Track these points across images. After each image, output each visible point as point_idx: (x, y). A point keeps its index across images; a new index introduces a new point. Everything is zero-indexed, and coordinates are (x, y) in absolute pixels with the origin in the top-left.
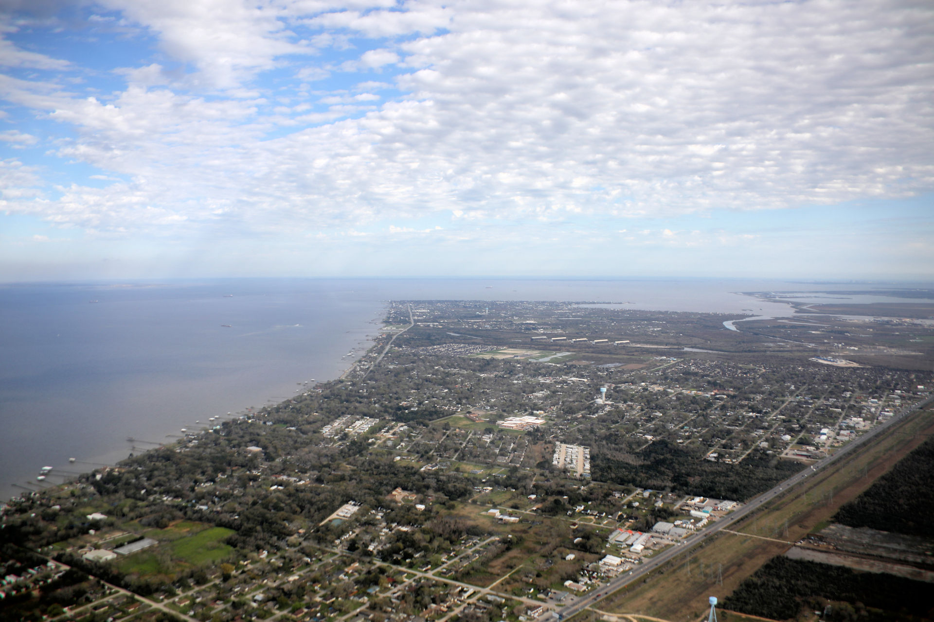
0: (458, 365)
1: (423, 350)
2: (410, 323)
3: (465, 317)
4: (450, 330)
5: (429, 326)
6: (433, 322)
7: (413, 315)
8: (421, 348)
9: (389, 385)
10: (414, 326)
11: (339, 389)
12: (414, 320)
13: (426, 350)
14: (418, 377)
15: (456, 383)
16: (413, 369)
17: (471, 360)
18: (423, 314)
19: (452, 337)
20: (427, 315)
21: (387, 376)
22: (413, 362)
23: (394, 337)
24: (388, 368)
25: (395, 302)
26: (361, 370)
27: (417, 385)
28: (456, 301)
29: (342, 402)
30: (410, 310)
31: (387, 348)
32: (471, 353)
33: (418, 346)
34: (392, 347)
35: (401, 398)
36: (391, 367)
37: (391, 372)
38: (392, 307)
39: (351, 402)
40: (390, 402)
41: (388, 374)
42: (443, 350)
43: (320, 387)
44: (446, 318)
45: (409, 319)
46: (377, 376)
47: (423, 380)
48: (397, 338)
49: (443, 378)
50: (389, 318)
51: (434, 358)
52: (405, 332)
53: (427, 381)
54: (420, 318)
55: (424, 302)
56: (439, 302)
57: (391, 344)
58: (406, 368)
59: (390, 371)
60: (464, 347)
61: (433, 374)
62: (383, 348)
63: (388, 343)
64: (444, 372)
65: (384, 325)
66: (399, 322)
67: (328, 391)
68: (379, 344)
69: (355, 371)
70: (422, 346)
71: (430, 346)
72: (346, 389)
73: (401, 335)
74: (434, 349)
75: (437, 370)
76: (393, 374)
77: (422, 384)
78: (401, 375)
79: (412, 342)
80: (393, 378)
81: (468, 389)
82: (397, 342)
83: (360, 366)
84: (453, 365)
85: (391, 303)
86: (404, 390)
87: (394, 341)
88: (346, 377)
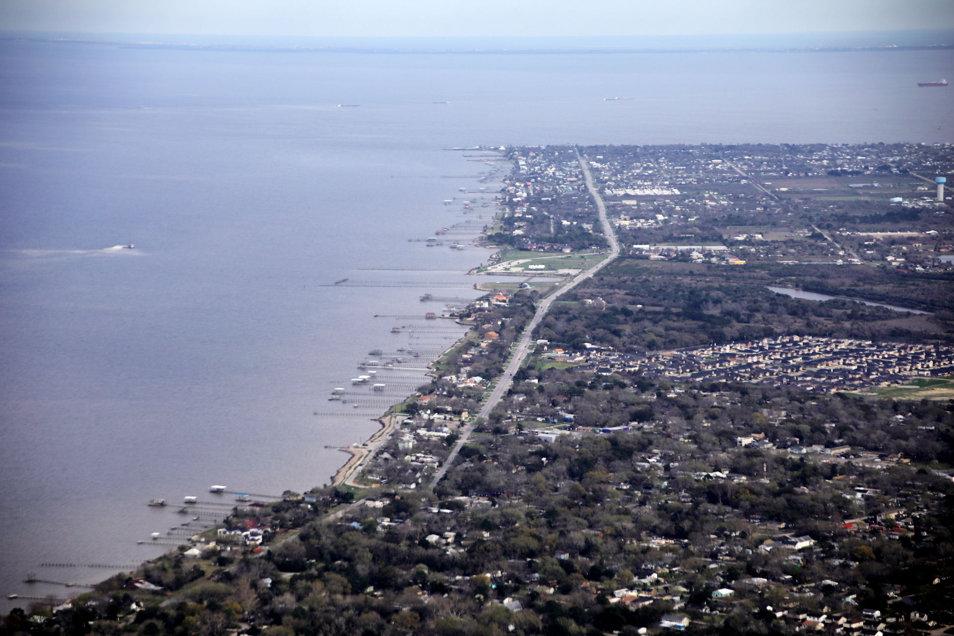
0: (842, 431)
1: (675, 362)
2: (603, 244)
3: (843, 219)
4: (783, 275)
5: (685, 257)
6: (704, 240)
7: (613, 212)
8: (667, 355)
9: (551, 515)
10: (622, 257)
11: (338, 529)
12: (619, 230)
13: (691, 362)
14: (671, 478)
15: (844, 509)
16: (645, 446)
17: (896, 408)
18: (654, 205)
19: (798, 309)
20: (670, 212)
21: (538, 476)
22: (640, 417)
23: (544, 306)
24: (534, 440)
25: (525, 152)
26: (423, 445)
27: (676, 515)
28: (793, 149)
29: (358, 588)
30: (593, 190)
31: (521, 352)
32: (894, 378)
33: (651, 346)
34: (539, 350)
35: (610, 574)
36: (551, 434)
37: (553, 457)
38: (515, 176)
39: (399, 589)
40: (565, 590)
41: (540, 466)
42: (765, 362)
43: (256, 520)
44: (755, 223)
45: (598, 228)
46: (495, 475)
47: (695, 493)
48: (557, 312)
49: (783, 490)
50: (510, 222)
51: (727, 399)
52: (586, 283)
53: (713, 499)
54: (640, 224)
55: (651, 153)
56: (718, 151)
57: (536, 334)
58: (614, 442)
59: (549, 453)
60: (858, 352)
61: (735, 470)
62: (501, 352)
63: (520, 329)
64: (782, 461)
65: (493, 251)
66: (557, 241)
67: (292, 537)
68: (482, 336)
69: (393, 449)
70: (671, 344)
71: (705, 344)
72: (369, 529)
73: (571, 296)
74: (724, 357)
75: (752, 452)
76: (561, 466)
77: (692, 514)
78: (599, 473)
79: (627, 329)
80: (564, 484)
81: (904, 540)
82: (561, 325)
83: (413, 429)
84: (817, 428)
85: (509, 154)
86: (618, 535)
87: (545, 324)
88: (362, 477)
